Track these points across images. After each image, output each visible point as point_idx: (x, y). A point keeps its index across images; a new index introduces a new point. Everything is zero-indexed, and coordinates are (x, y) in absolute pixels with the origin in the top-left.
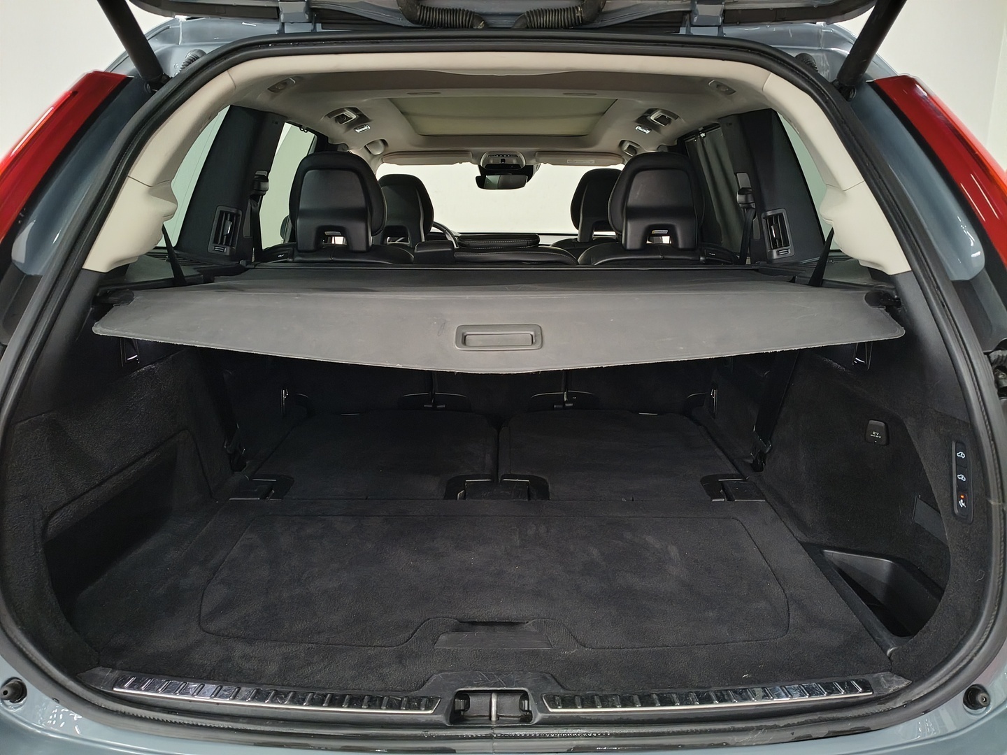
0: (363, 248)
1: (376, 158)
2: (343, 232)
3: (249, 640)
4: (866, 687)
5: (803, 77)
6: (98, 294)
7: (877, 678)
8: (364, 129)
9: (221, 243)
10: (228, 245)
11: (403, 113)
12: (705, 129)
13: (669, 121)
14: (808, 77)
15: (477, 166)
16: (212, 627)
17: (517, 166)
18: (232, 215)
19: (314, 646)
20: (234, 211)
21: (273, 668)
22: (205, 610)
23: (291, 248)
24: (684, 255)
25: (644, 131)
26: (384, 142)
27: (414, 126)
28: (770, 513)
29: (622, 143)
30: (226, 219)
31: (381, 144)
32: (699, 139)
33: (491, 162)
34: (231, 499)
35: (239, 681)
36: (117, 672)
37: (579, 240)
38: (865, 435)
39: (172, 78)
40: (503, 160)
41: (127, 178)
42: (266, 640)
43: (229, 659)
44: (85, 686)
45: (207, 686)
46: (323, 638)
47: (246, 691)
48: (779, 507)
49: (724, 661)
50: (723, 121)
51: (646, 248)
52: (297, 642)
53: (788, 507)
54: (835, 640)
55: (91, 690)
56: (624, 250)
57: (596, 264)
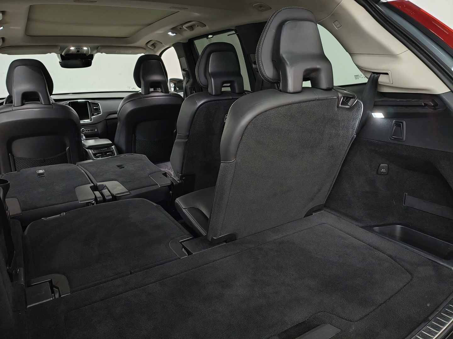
11: (28, 19)
13: (193, 29)
26: (3, 39)
34: (28, 306)
37: (142, 93)
38: (377, 171)
40: (78, 51)
48: (333, 212)
49: (412, 301)
50: (243, 27)
51: (222, 94)
53: (338, 212)
54: (431, 271)
56: (212, 96)
57: (200, 104)
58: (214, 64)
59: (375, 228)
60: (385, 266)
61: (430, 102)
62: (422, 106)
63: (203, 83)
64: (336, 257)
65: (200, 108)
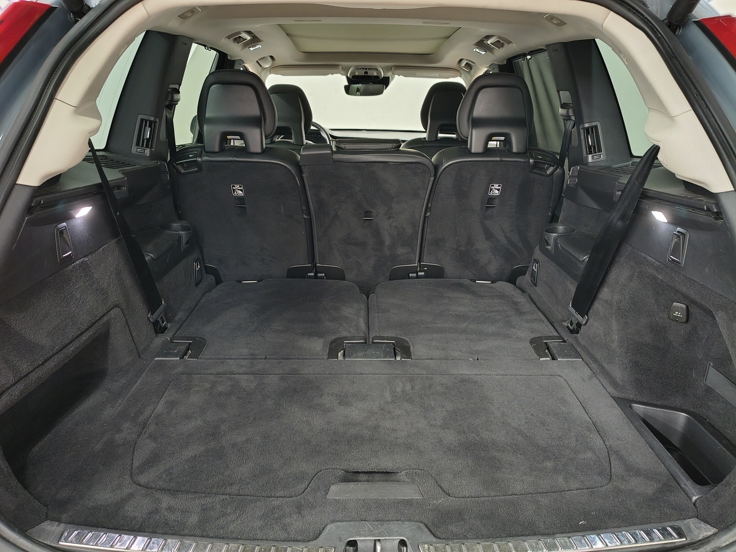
0: (259, 150)
1: (264, 71)
2: (242, 136)
3: (173, 492)
4: (681, 534)
5: (639, 16)
6: (33, 204)
7: (687, 524)
8: (256, 47)
9: (142, 146)
10: (148, 148)
11: (288, 35)
12: (531, 53)
13: (502, 45)
14: (644, 16)
15: (345, 78)
16: (143, 479)
17: (377, 77)
18: (151, 123)
19: (227, 497)
20: (152, 119)
21: (193, 519)
22: (136, 463)
23: (200, 150)
24: (518, 158)
25: (481, 52)
26: (272, 57)
27: (296, 45)
28: (588, 372)
29: (461, 60)
30: (146, 125)
31: (269, 59)
32: (525, 60)
33: (357, 74)
34: (156, 359)
35: (166, 533)
36: (62, 525)
37: (427, 139)
38: (669, 314)
39: (92, 8)
40: (366, 73)
41: (55, 99)
42: (187, 492)
43: (157, 511)
44: (34, 542)
45: (139, 538)
46: (234, 489)
47: (172, 543)
48: (594, 365)
49: (563, 509)
50: (551, 48)
51: (487, 151)
52: (213, 494)
53: (601, 367)
54: (650, 489)
55: (40, 545)
56: (469, 153)
57: (447, 165)
58: (482, 107)
59: (636, 406)
60: (582, 456)
61: (714, 206)
62: (704, 210)
63: (465, 134)
64: (521, 421)
65: (446, 170)
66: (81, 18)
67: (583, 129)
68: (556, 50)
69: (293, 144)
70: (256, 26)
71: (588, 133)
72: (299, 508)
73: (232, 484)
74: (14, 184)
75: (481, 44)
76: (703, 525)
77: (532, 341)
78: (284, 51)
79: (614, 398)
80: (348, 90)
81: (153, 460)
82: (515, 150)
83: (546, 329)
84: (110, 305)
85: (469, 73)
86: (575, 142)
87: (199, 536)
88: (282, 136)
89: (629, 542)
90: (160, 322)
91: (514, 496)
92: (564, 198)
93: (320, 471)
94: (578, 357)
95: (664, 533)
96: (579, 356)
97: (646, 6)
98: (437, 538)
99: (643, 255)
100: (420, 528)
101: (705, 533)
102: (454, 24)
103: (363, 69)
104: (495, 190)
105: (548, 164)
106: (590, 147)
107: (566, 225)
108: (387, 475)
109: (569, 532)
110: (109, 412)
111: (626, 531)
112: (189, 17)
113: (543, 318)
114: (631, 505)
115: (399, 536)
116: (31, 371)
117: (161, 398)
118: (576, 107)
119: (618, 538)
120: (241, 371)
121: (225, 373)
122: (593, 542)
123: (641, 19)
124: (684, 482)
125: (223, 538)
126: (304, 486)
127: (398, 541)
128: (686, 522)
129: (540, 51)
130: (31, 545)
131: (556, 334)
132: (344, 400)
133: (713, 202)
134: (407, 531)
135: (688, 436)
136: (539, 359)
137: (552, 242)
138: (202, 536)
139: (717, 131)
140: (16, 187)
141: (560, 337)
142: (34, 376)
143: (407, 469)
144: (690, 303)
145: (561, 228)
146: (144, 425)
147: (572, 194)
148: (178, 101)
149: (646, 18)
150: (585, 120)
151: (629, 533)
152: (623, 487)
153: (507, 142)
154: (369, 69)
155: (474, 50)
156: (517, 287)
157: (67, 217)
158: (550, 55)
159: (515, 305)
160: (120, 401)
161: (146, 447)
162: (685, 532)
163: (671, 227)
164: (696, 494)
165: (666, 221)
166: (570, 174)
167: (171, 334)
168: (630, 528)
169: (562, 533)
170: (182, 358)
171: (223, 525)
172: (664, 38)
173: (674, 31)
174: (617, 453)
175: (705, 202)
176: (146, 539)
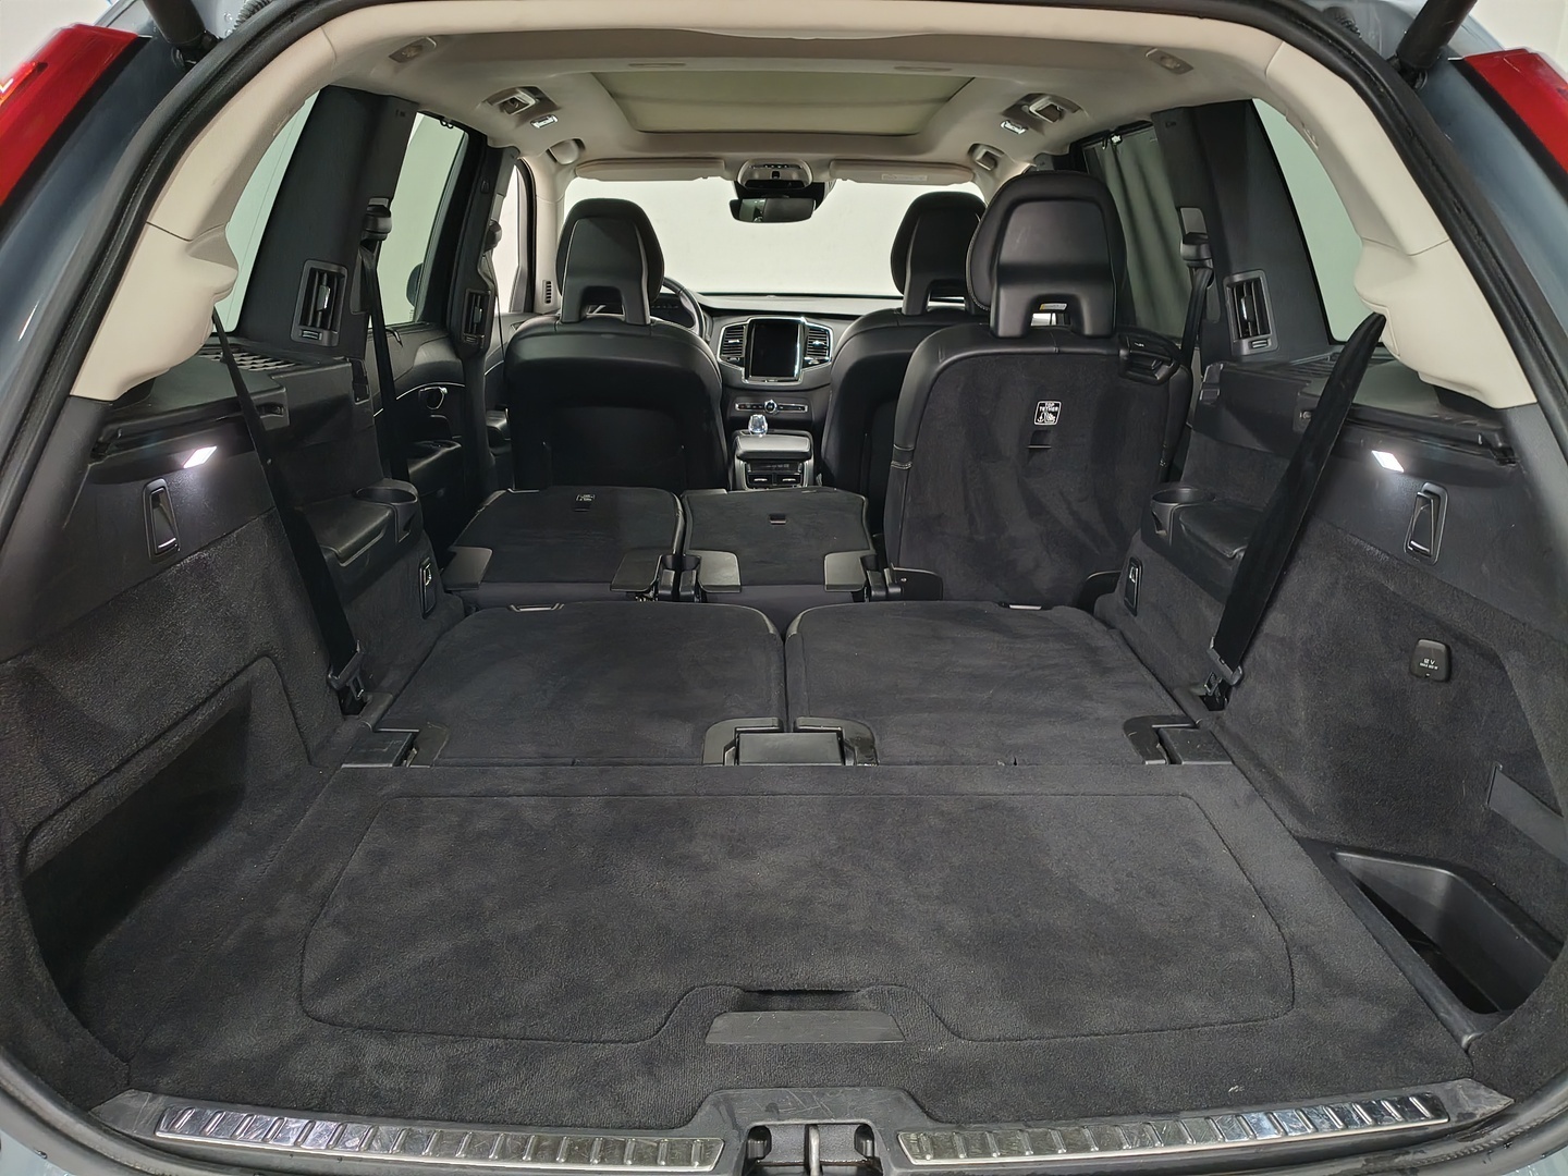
1: (564, 170)
3: (389, 1033)
4: (1437, 1110)
6: (101, 439)
7: (1452, 1090)
8: (547, 122)
9: (313, 325)
10: (326, 329)
11: (613, 95)
12: (1121, 131)
13: (1061, 115)
15: (730, 185)
16: (325, 1006)
17: (799, 183)
18: (331, 276)
19: (501, 1042)
20: (334, 269)
21: (431, 1087)
22: (310, 975)
24: (1094, 346)
25: (1016, 130)
26: (579, 142)
27: (630, 117)
28: (1243, 787)
29: (974, 148)
30: (320, 283)
31: (574, 146)
32: (1109, 144)
33: (756, 176)
34: (344, 766)
35: (375, 1115)
36: (161, 1099)
37: (904, 311)
38: (1410, 663)
39: (221, 39)
40: (776, 174)
41: (146, 225)
42: (418, 1033)
43: (355, 1071)
44: (105, 1131)
45: (319, 1126)
46: (515, 1026)
47: (388, 1133)
48: (1256, 774)
49: (1195, 1062)
50: (1162, 119)
51: (1031, 334)
52: (471, 1036)
53: (1270, 774)
54: (1374, 1019)
55: (116, 1137)
56: (993, 337)
57: (947, 362)
58: (1018, 241)
59: (1345, 856)
60: (1234, 956)
61: (1496, 436)
62: (1477, 443)
63: (984, 299)
64: (1107, 886)
65: (946, 372)
66: (198, 61)
67: (1232, 285)
68: (1174, 124)
69: (625, 323)
70: (549, 78)
71: (1240, 295)
72: (649, 1064)
73: (508, 1016)
74: (66, 396)
75: (1016, 113)
76: (1483, 1091)
77: (1128, 726)
78: (603, 128)
79: (1298, 839)
80: (737, 210)
81: (344, 969)
82: (1088, 330)
83: (1156, 702)
84: (252, 652)
85: (991, 173)
86: (1213, 313)
87: (443, 1120)
88: (601, 307)
89: (1333, 1127)
90: (353, 689)
91: (1093, 1037)
92: (1193, 432)
93: (691, 990)
94: (1223, 758)
95: (1403, 1109)
96: (1226, 755)
97: (1355, 32)
98: (937, 1120)
99: (1356, 541)
100: (899, 1100)
101: (1488, 1108)
102: (960, 72)
103: (769, 166)
104: (1049, 415)
105: (1159, 360)
106: (1244, 324)
107: (1197, 487)
108: (829, 996)
109: (1208, 1108)
110: (252, 873)
111: (1326, 1106)
112: (412, 58)
113: (1150, 679)
114: (1335, 1055)
115: (857, 1117)
116: (95, 783)
117: (357, 846)
118: (1216, 242)
119: (1309, 1119)
120: (522, 790)
121: (488, 794)
122: (1257, 1128)
123: (1345, 57)
124: (1444, 1007)
125: (493, 1123)
126: (656, 1021)
127: (856, 1127)
128: (1449, 1085)
129: (1139, 125)
130: (100, 1137)
131: (1176, 711)
132: (740, 847)
133: (1494, 427)
134: (871, 1105)
135: (1455, 917)
136: (1143, 763)
137: (1167, 520)
138: (450, 1120)
139: (1502, 283)
140: (70, 403)
141: (1187, 718)
142: (100, 793)
143: (871, 985)
144: (1455, 641)
145: (1185, 492)
146: (324, 900)
147: (1208, 420)
148: (387, 231)
149: (1354, 55)
150: (1234, 267)
151: (1333, 1109)
152: (1318, 1018)
153: (1072, 315)
154: (783, 166)
155: (1002, 125)
156: (1097, 618)
157: (167, 467)
158: (1159, 136)
159: (1092, 654)
160: (271, 853)
161: (329, 945)
162: (1447, 1105)
163: (1412, 482)
164: (1469, 1030)
165: (1401, 469)
166: (1203, 377)
167: (375, 716)
168: (1335, 1099)
169: (1193, 1110)
170: (399, 763)
171: (492, 1098)
172: (1391, 96)
173: (1412, 82)
174: (1305, 949)
175: (1477, 427)
176: (333, 1125)
